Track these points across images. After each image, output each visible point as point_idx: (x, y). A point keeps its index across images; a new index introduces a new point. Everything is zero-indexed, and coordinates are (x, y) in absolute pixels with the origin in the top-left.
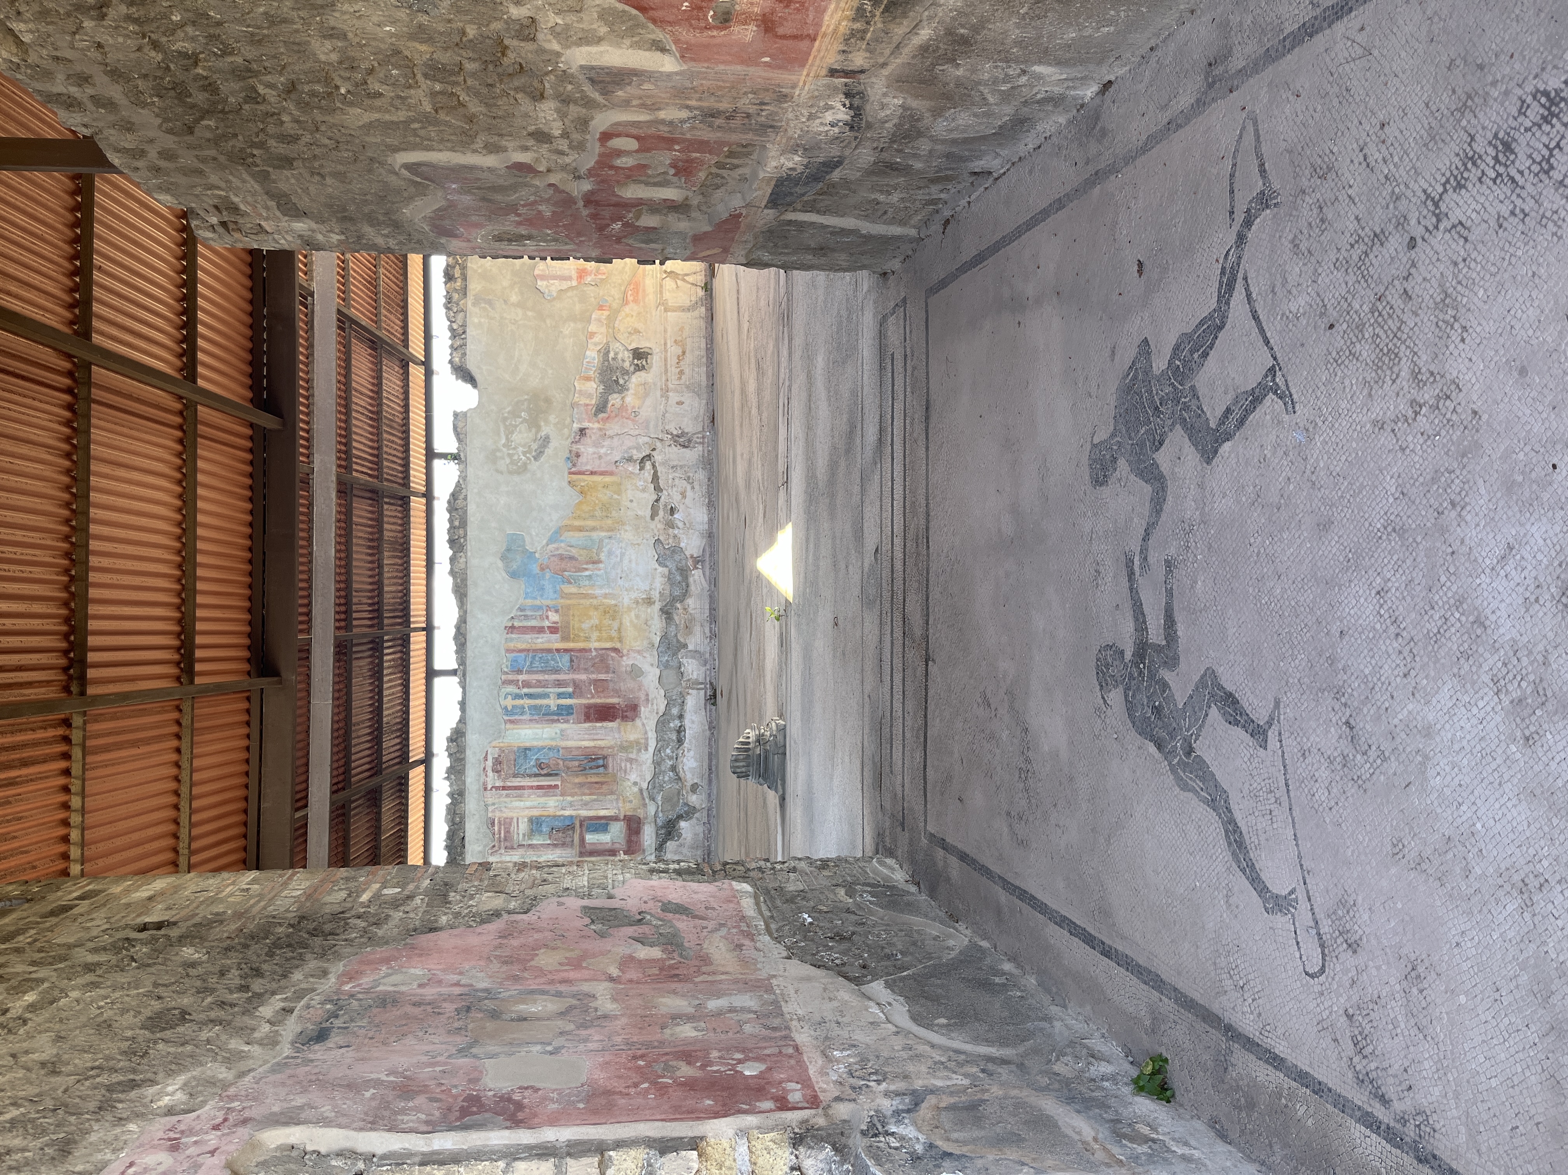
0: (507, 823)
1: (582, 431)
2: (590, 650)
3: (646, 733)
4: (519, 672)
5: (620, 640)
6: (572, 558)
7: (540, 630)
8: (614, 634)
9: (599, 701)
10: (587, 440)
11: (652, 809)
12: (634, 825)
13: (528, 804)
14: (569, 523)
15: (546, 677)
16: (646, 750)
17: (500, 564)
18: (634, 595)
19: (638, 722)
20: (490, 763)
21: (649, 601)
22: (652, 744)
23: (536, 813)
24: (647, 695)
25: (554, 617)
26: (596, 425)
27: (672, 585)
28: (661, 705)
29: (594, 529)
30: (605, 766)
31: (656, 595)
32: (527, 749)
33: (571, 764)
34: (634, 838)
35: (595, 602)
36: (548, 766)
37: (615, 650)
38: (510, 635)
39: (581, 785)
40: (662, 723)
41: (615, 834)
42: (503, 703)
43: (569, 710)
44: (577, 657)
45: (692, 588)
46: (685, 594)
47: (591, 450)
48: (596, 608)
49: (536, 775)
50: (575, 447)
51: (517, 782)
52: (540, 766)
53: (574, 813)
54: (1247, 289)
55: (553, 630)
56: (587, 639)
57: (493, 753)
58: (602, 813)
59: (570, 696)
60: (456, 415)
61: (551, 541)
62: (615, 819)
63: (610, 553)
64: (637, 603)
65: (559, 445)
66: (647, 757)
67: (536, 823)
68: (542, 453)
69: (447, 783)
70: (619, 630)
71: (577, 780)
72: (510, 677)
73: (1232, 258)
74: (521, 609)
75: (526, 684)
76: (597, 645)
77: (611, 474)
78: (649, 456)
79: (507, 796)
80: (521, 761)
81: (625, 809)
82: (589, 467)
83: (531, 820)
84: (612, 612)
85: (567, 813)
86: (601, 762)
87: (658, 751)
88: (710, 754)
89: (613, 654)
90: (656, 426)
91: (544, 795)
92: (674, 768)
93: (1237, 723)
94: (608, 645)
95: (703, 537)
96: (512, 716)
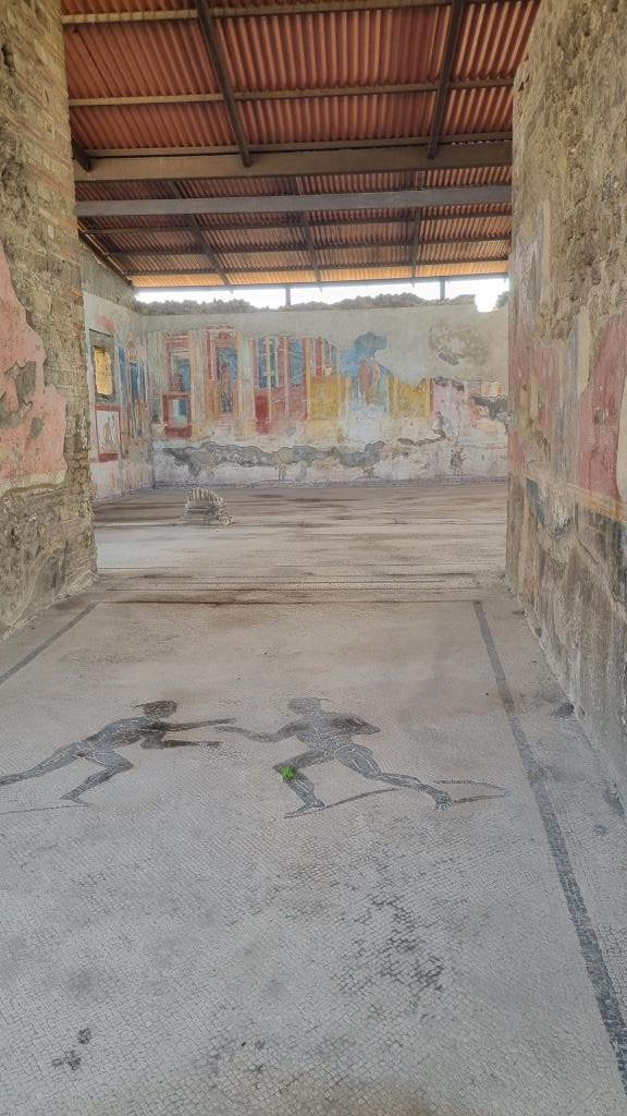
0: (184, 344)
1: (461, 388)
2: (305, 398)
3: (248, 439)
4: (289, 349)
5: (313, 419)
6: (370, 383)
7: (319, 363)
8: (316, 416)
9: (270, 406)
10: (455, 391)
11: (196, 445)
12: (185, 433)
13: (198, 358)
14: (396, 380)
15: (286, 369)
16: (237, 440)
17: (365, 332)
18: (345, 428)
19: (256, 434)
20: (227, 331)
21: (340, 439)
22: (241, 444)
23: (192, 364)
24: (274, 439)
25: (328, 372)
26: (466, 398)
27: (353, 455)
28: (268, 450)
29: (391, 398)
30: (225, 411)
31: (344, 444)
32: (236, 356)
33: (226, 387)
34: (177, 433)
35: (339, 400)
36: (224, 371)
37: (306, 415)
38: (314, 341)
39: (212, 395)
40: (255, 450)
41: (179, 420)
42: (267, 339)
43: (263, 384)
44: (300, 389)
45: (350, 470)
46: (346, 465)
47: (448, 394)
48: (335, 402)
49: (218, 364)
50: (450, 383)
51: (213, 350)
52: (224, 366)
53: (192, 391)
54: (384, 791)
55: (319, 372)
56: (313, 396)
57: (232, 333)
58: (193, 411)
59: (273, 385)
60: (473, 296)
61: (382, 367)
62: (189, 420)
63: (374, 410)
64: (339, 430)
65: (450, 371)
66: (231, 441)
67: (185, 364)
68: (445, 360)
69: (212, 301)
70: (320, 418)
71: (215, 392)
72: (285, 343)
73: (411, 782)
74: (333, 347)
75: (280, 354)
76: (309, 403)
77: (431, 410)
78: (444, 436)
79: (203, 344)
80: (227, 353)
81: (196, 427)
82: (435, 394)
83: (187, 360)
84: (332, 412)
85: (192, 386)
86: (228, 408)
87: (236, 448)
88: (234, 485)
89: (303, 414)
90: (466, 441)
91: (204, 371)
92: (224, 459)
93: (87, 782)
94: (309, 411)
95: (388, 476)
96: (259, 345)
